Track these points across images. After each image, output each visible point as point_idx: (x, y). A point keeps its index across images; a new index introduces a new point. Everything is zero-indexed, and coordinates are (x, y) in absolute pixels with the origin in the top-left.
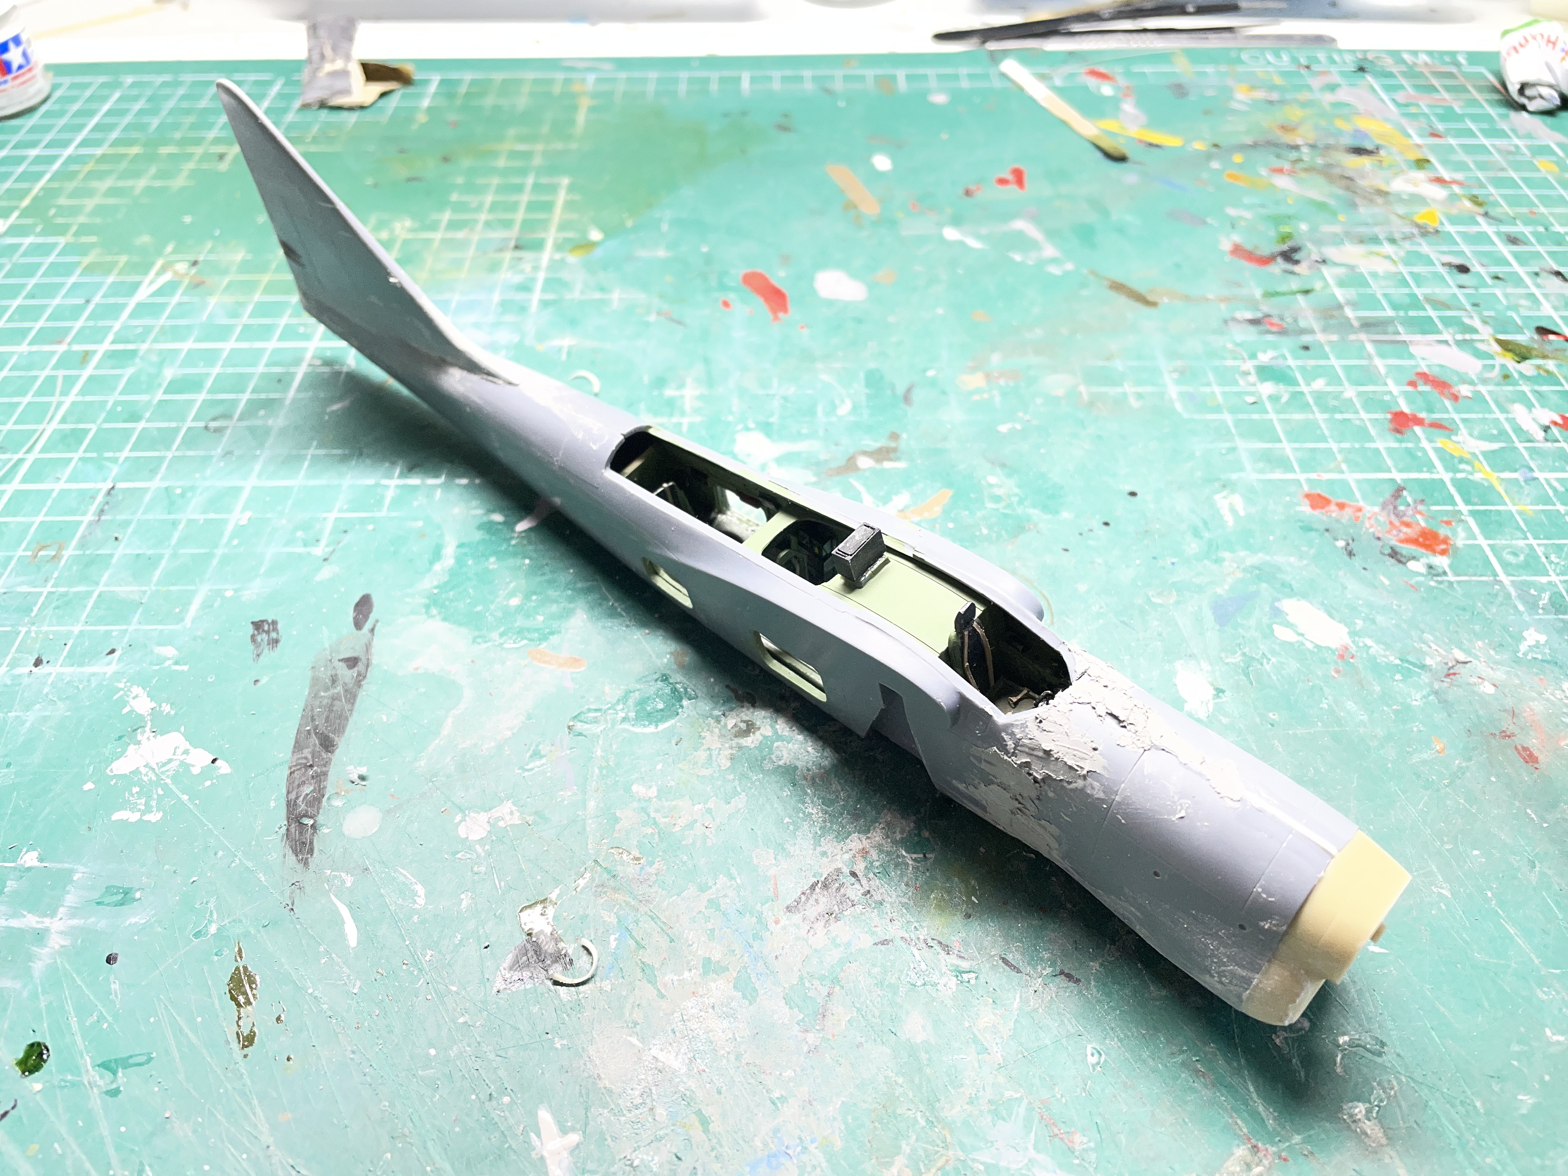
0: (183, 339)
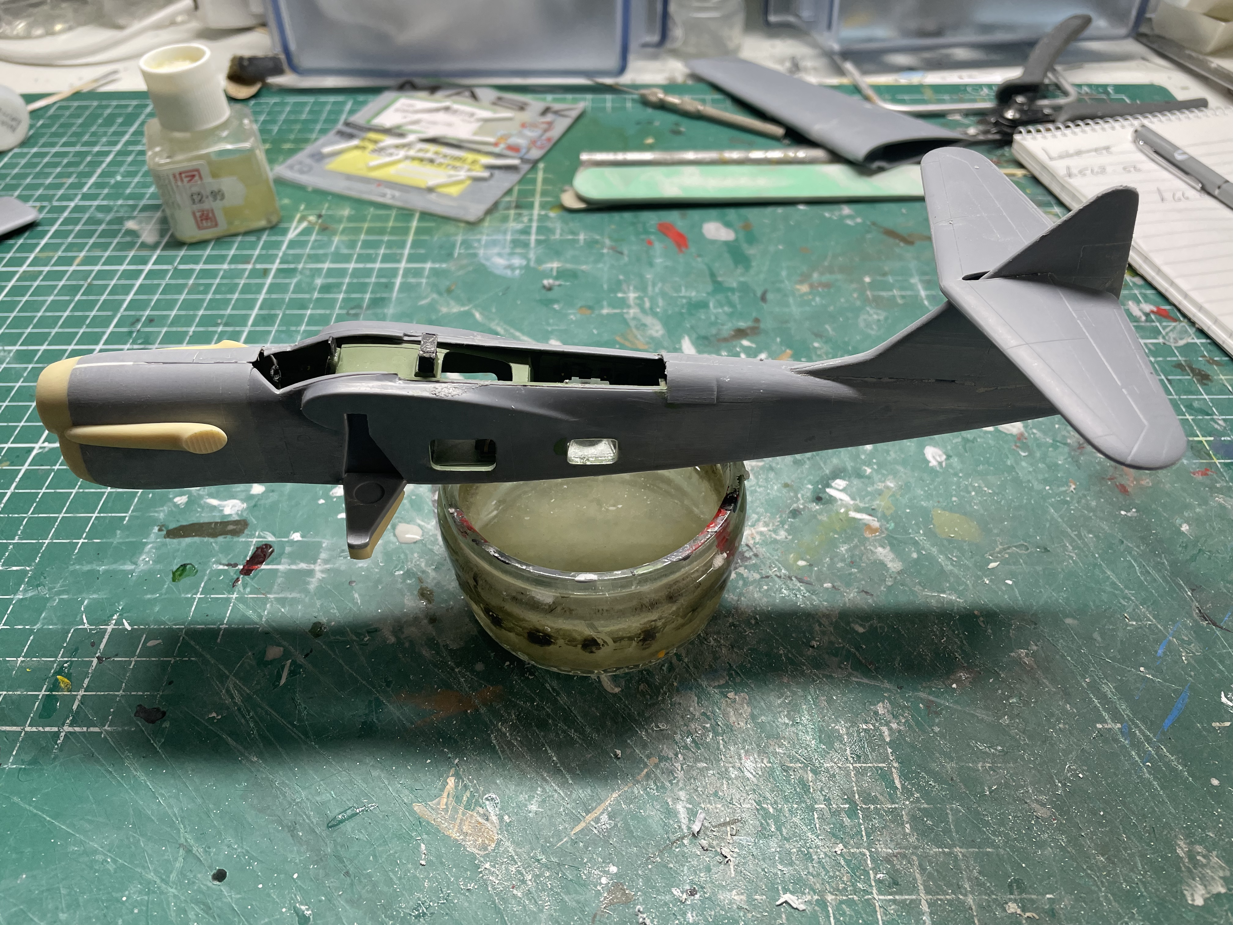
0: (324, 262)
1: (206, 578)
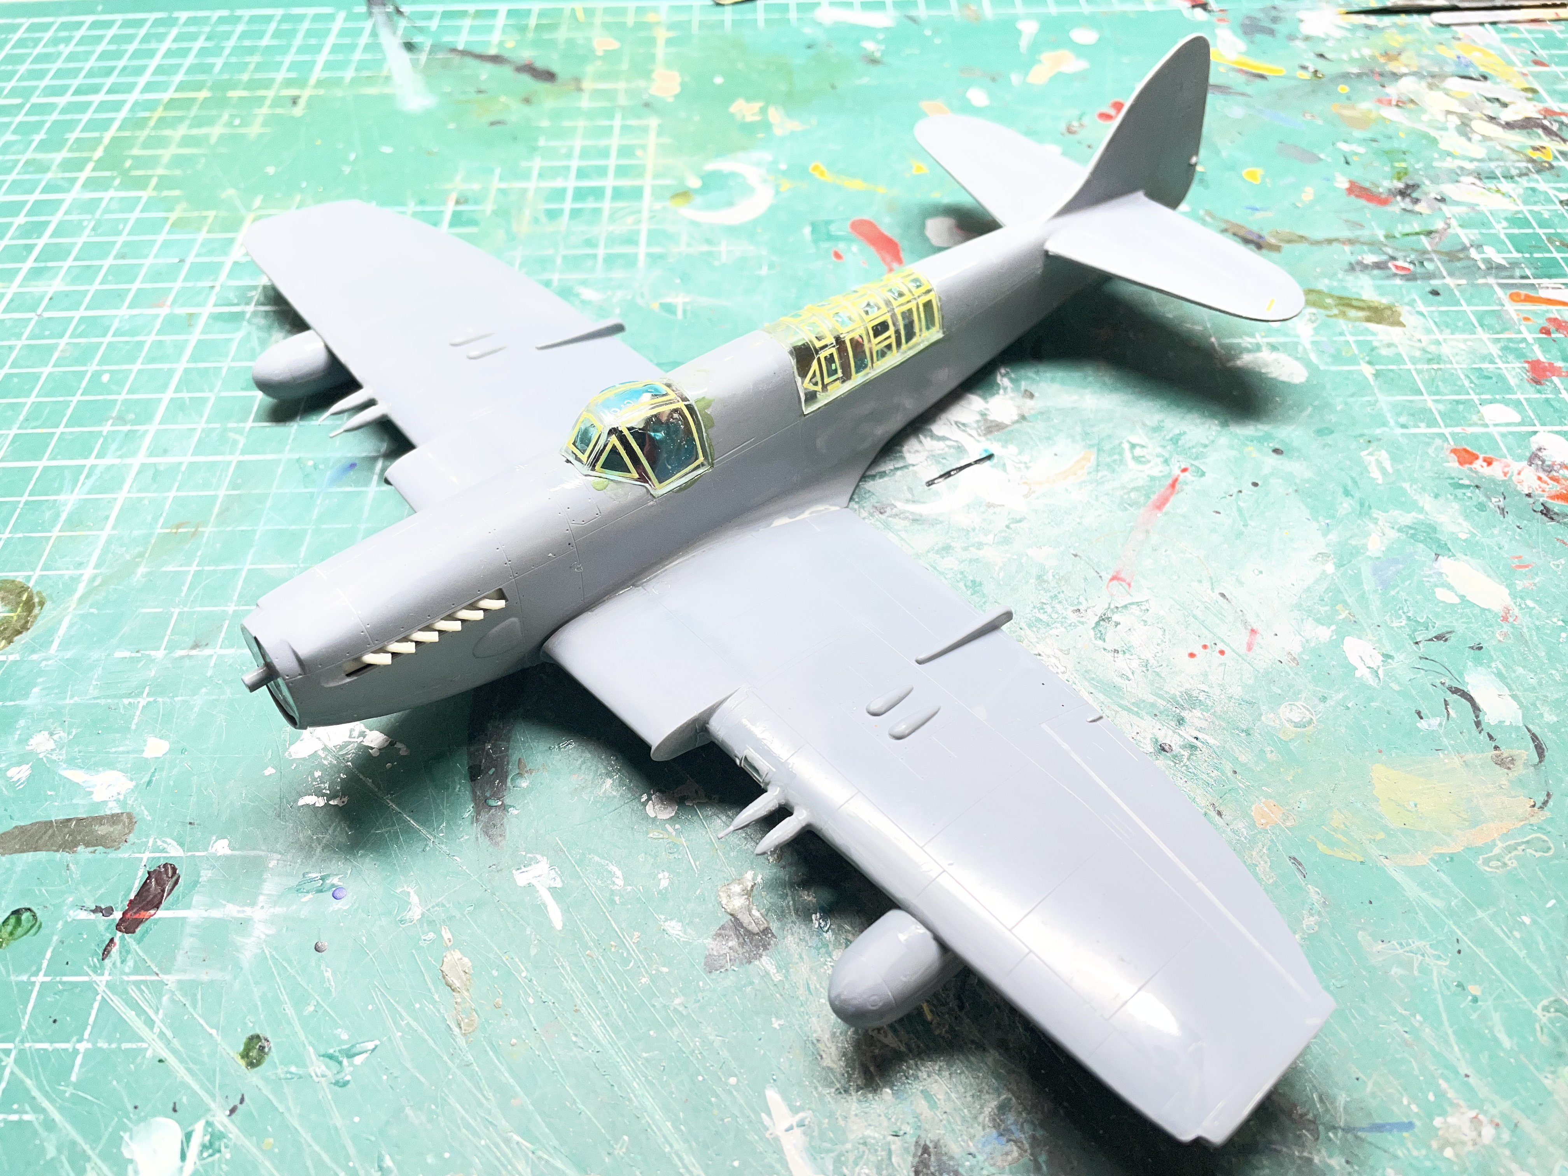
1: (55, 938)
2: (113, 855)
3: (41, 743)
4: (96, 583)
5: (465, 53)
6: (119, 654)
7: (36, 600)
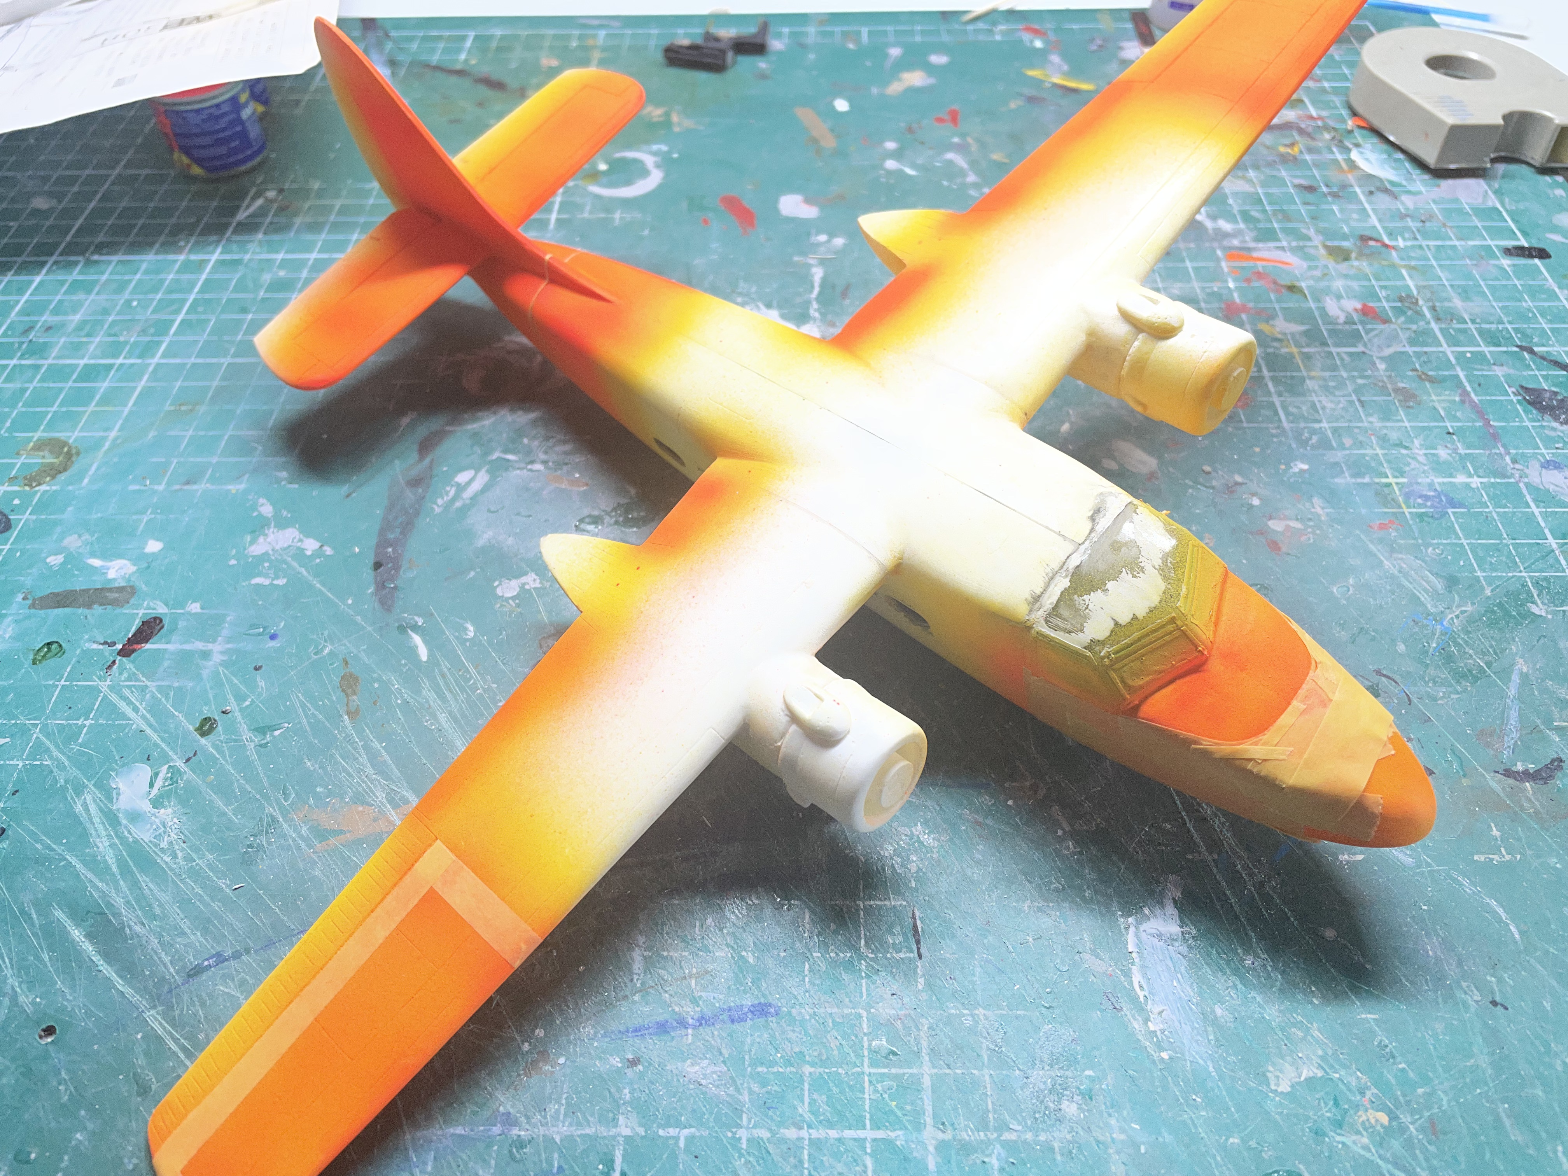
1: (74, 660)
2: (118, 611)
3: (72, 542)
4: (118, 441)
5: (437, 68)
6: (132, 488)
7: (74, 451)
